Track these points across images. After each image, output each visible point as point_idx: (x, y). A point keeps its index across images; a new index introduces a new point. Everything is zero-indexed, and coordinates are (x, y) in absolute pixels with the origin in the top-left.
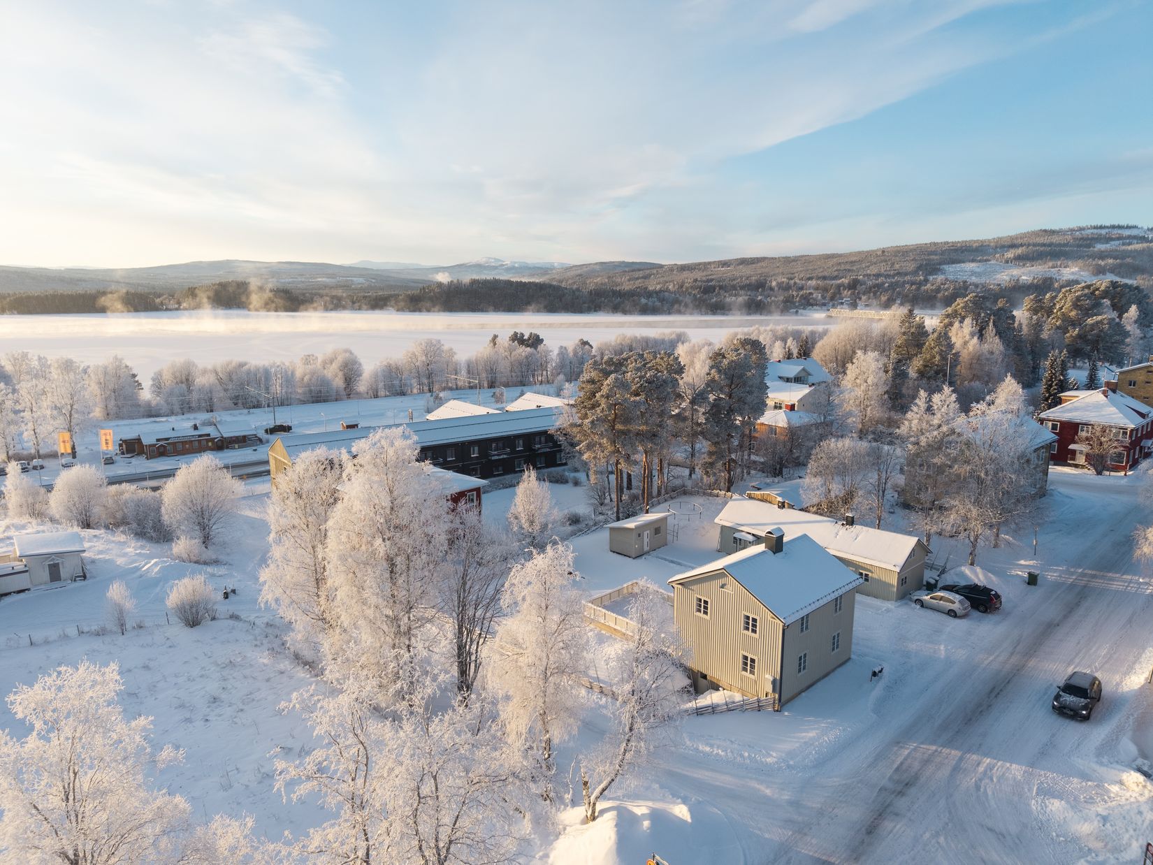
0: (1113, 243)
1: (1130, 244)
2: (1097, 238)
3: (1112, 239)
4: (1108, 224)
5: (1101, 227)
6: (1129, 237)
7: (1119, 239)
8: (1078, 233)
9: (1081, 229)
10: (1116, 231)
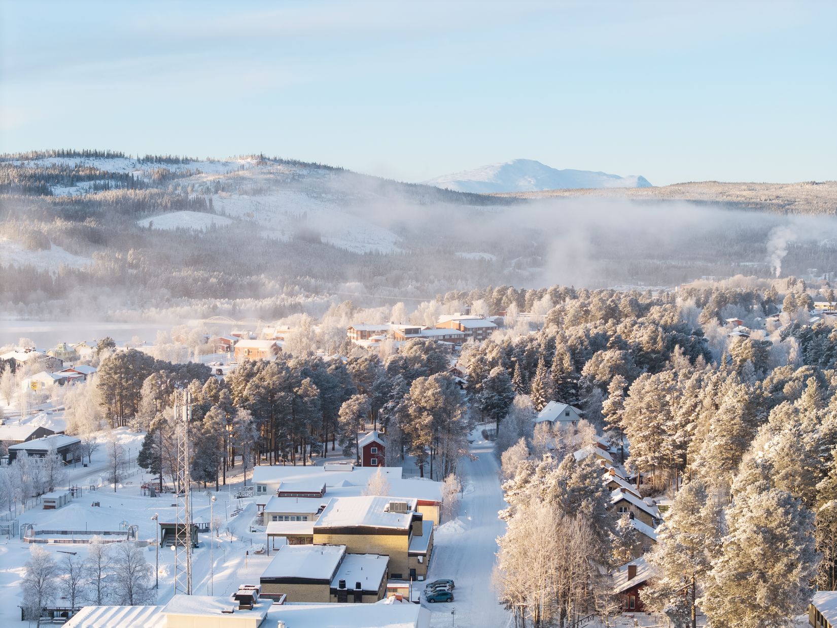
0: (81, 184)
1: (106, 187)
2: (57, 177)
3: (80, 179)
4: (80, 149)
5: (69, 155)
6: (105, 176)
7: (90, 178)
8: (32, 163)
9: (38, 157)
10: (91, 163)
